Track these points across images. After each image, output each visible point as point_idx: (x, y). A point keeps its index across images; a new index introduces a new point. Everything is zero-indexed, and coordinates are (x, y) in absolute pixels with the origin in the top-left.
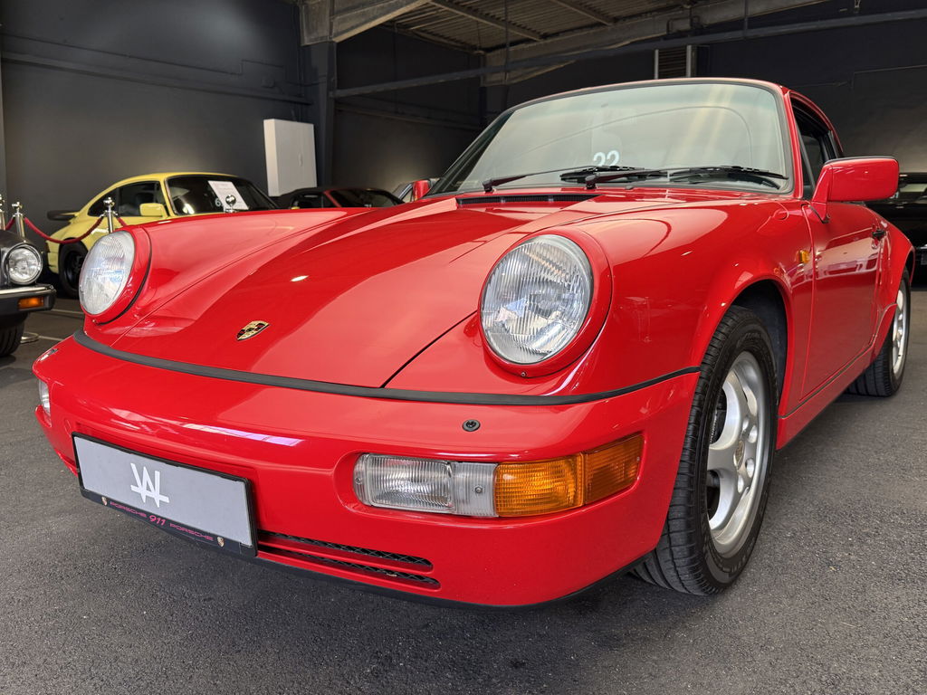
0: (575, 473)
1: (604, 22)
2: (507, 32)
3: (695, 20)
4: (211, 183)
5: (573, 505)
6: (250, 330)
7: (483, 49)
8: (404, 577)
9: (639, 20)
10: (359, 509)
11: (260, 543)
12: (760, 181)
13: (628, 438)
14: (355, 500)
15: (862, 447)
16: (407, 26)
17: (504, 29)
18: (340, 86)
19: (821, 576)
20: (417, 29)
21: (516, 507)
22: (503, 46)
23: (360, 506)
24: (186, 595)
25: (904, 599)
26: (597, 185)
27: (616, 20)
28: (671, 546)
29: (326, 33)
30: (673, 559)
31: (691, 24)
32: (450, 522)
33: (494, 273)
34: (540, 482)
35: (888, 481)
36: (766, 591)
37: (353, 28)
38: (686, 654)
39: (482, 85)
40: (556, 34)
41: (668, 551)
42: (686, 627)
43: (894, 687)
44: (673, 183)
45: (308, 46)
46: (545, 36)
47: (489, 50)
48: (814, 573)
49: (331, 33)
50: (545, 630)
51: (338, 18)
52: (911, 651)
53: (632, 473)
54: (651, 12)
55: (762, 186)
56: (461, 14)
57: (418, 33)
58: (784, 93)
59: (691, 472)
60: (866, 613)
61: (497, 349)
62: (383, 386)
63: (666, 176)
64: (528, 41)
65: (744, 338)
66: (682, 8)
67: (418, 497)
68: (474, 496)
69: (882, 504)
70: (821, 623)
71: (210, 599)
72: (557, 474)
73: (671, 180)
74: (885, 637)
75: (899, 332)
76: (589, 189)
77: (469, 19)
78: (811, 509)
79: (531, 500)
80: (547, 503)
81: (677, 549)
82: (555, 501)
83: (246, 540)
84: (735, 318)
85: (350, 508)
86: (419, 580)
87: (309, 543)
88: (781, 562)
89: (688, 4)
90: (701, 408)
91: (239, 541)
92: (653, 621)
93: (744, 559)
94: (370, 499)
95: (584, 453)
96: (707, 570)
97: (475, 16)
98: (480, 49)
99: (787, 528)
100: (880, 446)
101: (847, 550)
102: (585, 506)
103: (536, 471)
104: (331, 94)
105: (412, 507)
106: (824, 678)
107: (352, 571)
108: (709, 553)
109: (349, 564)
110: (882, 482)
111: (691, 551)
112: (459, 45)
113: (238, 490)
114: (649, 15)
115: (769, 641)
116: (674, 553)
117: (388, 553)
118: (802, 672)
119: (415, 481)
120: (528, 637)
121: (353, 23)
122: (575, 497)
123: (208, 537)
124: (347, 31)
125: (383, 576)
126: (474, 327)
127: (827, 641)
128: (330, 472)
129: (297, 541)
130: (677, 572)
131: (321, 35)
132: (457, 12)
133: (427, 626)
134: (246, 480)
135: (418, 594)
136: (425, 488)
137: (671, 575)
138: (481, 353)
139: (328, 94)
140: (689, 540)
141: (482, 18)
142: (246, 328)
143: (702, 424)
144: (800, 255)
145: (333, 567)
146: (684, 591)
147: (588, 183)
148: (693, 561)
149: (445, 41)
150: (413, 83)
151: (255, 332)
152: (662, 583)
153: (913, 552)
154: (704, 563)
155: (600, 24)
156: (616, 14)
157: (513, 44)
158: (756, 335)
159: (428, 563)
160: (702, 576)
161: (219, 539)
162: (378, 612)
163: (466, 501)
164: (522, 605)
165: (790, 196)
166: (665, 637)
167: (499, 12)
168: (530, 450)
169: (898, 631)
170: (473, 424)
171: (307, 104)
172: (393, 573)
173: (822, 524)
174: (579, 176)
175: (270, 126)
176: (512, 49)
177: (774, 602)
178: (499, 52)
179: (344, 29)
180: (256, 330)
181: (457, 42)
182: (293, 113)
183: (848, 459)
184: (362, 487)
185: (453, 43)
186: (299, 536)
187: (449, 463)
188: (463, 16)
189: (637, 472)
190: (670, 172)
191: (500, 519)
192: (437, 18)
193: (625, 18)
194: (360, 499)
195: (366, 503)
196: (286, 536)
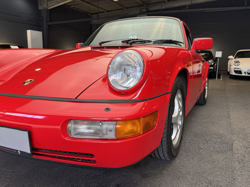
0: (140, 124)
1: (124, 8)
2: (98, 10)
3: (147, 9)
4: (11, 46)
5: (140, 134)
6: (27, 82)
7: (91, 14)
8: (83, 161)
9: (133, 9)
10: (69, 139)
11: (34, 152)
12: (176, 44)
13: (154, 113)
14: (67, 136)
15: (201, 117)
16: (69, 6)
17: (97, 9)
18: (50, 21)
19: (199, 153)
20: (73, 7)
21: (122, 135)
22: (97, 13)
23: (69, 138)
24: (6, 171)
25: (222, 157)
26: (132, 44)
27: (127, 8)
28: (162, 146)
29: (46, 6)
30: (163, 149)
31: (146, 10)
32: (101, 141)
33: (112, 61)
34: (129, 127)
35: (209, 126)
36: (185, 158)
37: (54, 5)
38: (167, 178)
39: (91, 23)
40: (111, 11)
41: (161, 147)
42: (166, 170)
43: (226, 183)
44: (153, 44)
45: (41, 10)
46: (108, 11)
47: (93, 14)
48: (197, 152)
49: (47, 6)
50: (125, 174)
51: (49, 2)
52: (228, 172)
53: (155, 124)
54: (136, 6)
55: (177, 45)
56: (85, 3)
57: (73, 8)
58: (181, 21)
59: (168, 123)
60: (213, 162)
61: (113, 85)
62: (76, 98)
63: (151, 42)
64: (103, 12)
65: (179, 85)
66: (144, 6)
67: (90, 134)
68: (109, 132)
69: (210, 132)
70: (202, 166)
71: (15, 172)
72: (134, 124)
73: (153, 43)
74: (220, 168)
75: (206, 88)
76: (130, 45)
77: (87, 5)
78: (192, 134)
79: (127, 133)
80: (131, 133)
81: (164, 146)
82: (134, 133)
83: (28, 151)
84: (177, 79)
85: (66, 139)
86: (89, 161)
87: (50, 151)
88: (188, 149)
89: (146, 5)
90: (171, 104)
91: (26, 152)
92: (156, 169)
93: (179, 149)
94: (73, 135)
95: (143, 117)
96: (172, 153)
97: (89, 4)
98: (90, 14)
99: (187, 140)
100: (205, 117)
101: (204, 145)
102: (143, 134)
103: (128, 123)
104: (47, 23)
105: (87, 137)
106: (207, 182)
107: (66, 160)
108: (172, 147)
109: (64, 157)
110: (208, 126)
111: (168, 147)
112: (84, 12)
113: (25, 134)
114: (135, 7)
115: (190, 172)
116: (163, 148)
117: (78, 153)
118: (201, 181)
119: (89, 128)
120: (120, 176)
121: (54, 4)
122: (140, 131)
123: (14, 151)
124: (52, 6)
125: (76, 161)
126: (106, 79)
127: (205, 171)
128: (59, 127)
129: (46, 151)
130: (163, 153)
131: (44, 7)
132: (84, 3)
133: (88, 175)
134: (28, 131)
135: (89, 166)
136: (92, 131)
137: (161, 155)
138: (108, 86)
139: (46, 24)
140: (168, 144)
141: (91, 5)
142: (26, 82)
143: (171, 109)
144: (190, 63)
145: (59, 158)
146: (164, 159)
147: (130, 43)
148: (168, 150)
149: (80, 11)
150: (72, 21)
151: (29, 83)
152: (158, 157)
153: (221, 144)
154: (171, 150)
155: (122, 9)
156: (127, 6)
157: (100, 13)
158: (182, 84)
159: (93, 155)
160: (170, 154)
161: (19, 151)
162: (72, 172)
163: (106, 134)
164: (123, 167)
165: (185, 48)
166: (161, 173)
167: (96, 4)
168: (125, 117)
169: (223, 166)
170: (108, 109)
171: (40, 26)
172: (80, 159)
173: (196, 138)
174: (127, 42)
175: (29, 32)
176: (99, 14)
177: (188, 160)
178: (95, 15)
179: (51, 5)
180: (30, 82)
181: (84, 11)
182: (36, 28)
183: (198, 121)
184: (70, 131)
185: (83, 12)
186: (47, 149)
187: (100, 122)
188: (85, 4)
189: (156, 123)
190: (152, 41)
191: (117, 139)
192: (78, 4)
193: (129, 8)
194: (70, 135)
195: (72, 137)
196: (42, 149)
